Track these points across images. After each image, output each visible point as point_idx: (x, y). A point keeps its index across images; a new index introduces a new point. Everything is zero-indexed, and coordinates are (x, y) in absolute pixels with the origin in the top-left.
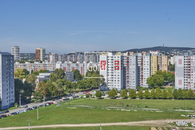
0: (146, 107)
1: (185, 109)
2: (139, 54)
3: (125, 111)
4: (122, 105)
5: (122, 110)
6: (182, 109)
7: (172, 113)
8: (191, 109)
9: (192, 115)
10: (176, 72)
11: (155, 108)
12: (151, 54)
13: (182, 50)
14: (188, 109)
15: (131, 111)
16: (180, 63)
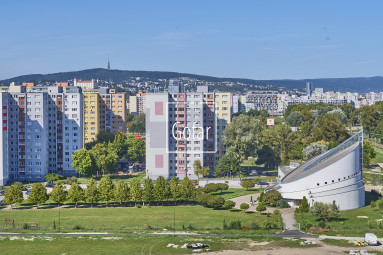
0: (78, 228)
1: (174, 230)
2: (50, 88)
3: (21, 243)
4: (10, 227)
5: (12, 239)
6: (169, 229)
7: (143, 241)
8: (191, 228)
9: (195, 243)
10: (148, 136)
11: (100, 230)
12: (80, 90)
13: (157, 80)
14: (184, 229)
15: (37, 242)
16: (159, 111)
